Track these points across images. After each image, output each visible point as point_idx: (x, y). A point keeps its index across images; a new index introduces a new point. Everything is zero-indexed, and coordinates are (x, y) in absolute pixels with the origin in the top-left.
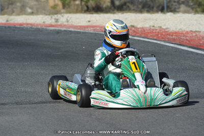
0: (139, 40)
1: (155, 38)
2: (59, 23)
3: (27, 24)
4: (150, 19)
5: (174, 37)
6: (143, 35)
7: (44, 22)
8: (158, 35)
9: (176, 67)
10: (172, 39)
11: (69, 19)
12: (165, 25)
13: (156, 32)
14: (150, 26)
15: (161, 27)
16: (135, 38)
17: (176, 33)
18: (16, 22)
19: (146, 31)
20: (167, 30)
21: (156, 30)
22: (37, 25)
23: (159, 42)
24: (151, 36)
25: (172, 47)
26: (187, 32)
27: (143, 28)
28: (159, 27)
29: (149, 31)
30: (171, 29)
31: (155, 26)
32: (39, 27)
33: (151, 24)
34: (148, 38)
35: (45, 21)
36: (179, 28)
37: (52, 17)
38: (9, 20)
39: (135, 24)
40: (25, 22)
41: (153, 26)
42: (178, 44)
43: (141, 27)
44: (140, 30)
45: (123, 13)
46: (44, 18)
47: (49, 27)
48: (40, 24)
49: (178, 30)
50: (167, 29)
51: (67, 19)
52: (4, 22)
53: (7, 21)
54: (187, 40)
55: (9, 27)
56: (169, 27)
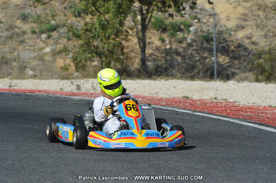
0: (203, 117)
1: (224, 114)
2: (83, 91)
3: (39, 91)
4: (209, 88)
5: (248, 113)
6: (206, 111)
7: (61, 89)
8: (226, 110)
9: (269, 155)
10: (248, 116)
11: (95, 85)
12: (231, 97)
13: (221, 107)
14: (211, 98)
15: (226, 100)
16: (198, 114)
17: (250, 108)
18: (22, 88)
19: (208, 105)
20: (236, 104)
21: (222, 103)
22: (54, 92)
23: (231, 120)
24: (217, 111)
25: (253, 127)
26: (265, 107)
27: (200, 100)
28: (223, 99)
29: (212, 105)
30: (242, 104)
31: (218, 98)
32: (59, 96)
33: (212, 95)
34: (215, 115)
35: (63, 87)
36: (252, 101)
37: (72, 83)
38: (12, 85)
39: (189, 95)
40: (34, 89)
41: (215, 99)
42: (259, 124)
43: (198, 99)
44: (198, 102)
45: (167, 80)
46: (61, 84)
47: (71, 95)
48: (57, 92)
49: (250, 104)
50: (235, 102)
51: (93, 86)
52: (6, 87)
53: (10, 86)
54: (268, 118)
55: (17, 95)
56: (237, 100)
